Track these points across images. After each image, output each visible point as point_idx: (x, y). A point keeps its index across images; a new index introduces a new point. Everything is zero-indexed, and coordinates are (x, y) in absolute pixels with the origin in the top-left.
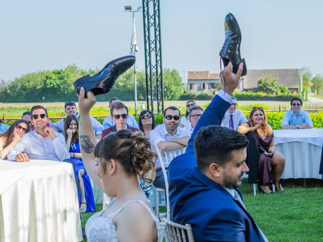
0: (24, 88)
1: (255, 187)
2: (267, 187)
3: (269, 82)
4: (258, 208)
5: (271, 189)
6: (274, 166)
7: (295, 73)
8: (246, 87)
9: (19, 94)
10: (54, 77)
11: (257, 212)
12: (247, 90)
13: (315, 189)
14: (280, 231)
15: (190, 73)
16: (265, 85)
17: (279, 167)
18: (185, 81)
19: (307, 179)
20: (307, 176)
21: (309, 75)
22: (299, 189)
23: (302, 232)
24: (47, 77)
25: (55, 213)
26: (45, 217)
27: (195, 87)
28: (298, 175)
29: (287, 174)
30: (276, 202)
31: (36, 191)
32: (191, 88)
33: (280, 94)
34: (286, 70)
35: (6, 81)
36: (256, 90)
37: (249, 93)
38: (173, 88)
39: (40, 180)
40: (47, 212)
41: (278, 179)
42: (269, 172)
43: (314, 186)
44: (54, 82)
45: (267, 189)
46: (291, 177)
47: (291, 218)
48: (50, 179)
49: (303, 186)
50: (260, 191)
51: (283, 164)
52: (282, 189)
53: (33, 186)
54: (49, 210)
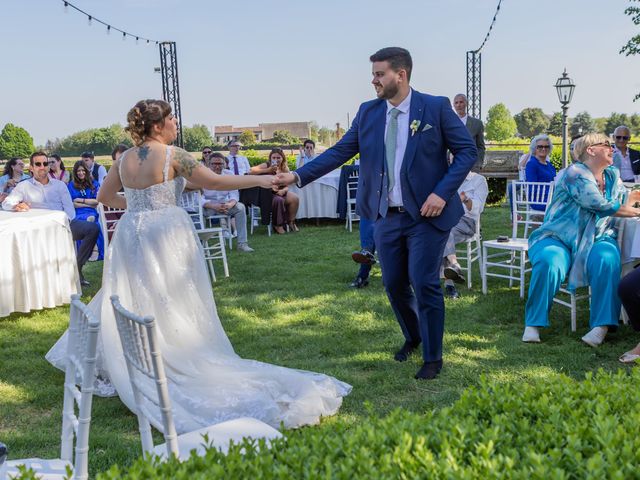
0: (75, 144)
1: (269, 228)
2: (281, 228)
3: (283, 133)
4: (272, 250)
5: (285, 229)
6: (287, 205)
7: (304, 126)
8: (264, 138)
9: (72, 149)
10: (101, 134)
11: (271, 254)
12: (265, 141)
13: (328, 227)
14: (295, 276)
15: (217, 128)
16: (280, 136)
17: (292, 206)
18: (213, 135)
19: (320, 219)
20: (320, 216)
21: (317, 127)
22: (313, 228)
23: (318, 276)
24: (95, 135)
25: (44, 265)
26: (31, 270)
27: (221, 139)
28: (311, 215)
29: (301, 214)
30: (290, 243)
31: (19, 245)
32: (218, 141)
33: (292, 143)
34: (297, 124)
35: (60, 138)
36: (272, 141)
37: (267, 144)
38: (203, 141)
39: (24, 233)
40: (34, 264)
41: (293, 219)
42: (283, 213)
43: (327, 225)
44: (102, 138)
45: (281, 230)
46: (304, 216)
47: (306, 260)
48: (36, 232)
49: (316, 225)
50: (275, 231)
51: (297, 204)
52: (297, 229)
53: (15, 240)
54: (37, 262)
